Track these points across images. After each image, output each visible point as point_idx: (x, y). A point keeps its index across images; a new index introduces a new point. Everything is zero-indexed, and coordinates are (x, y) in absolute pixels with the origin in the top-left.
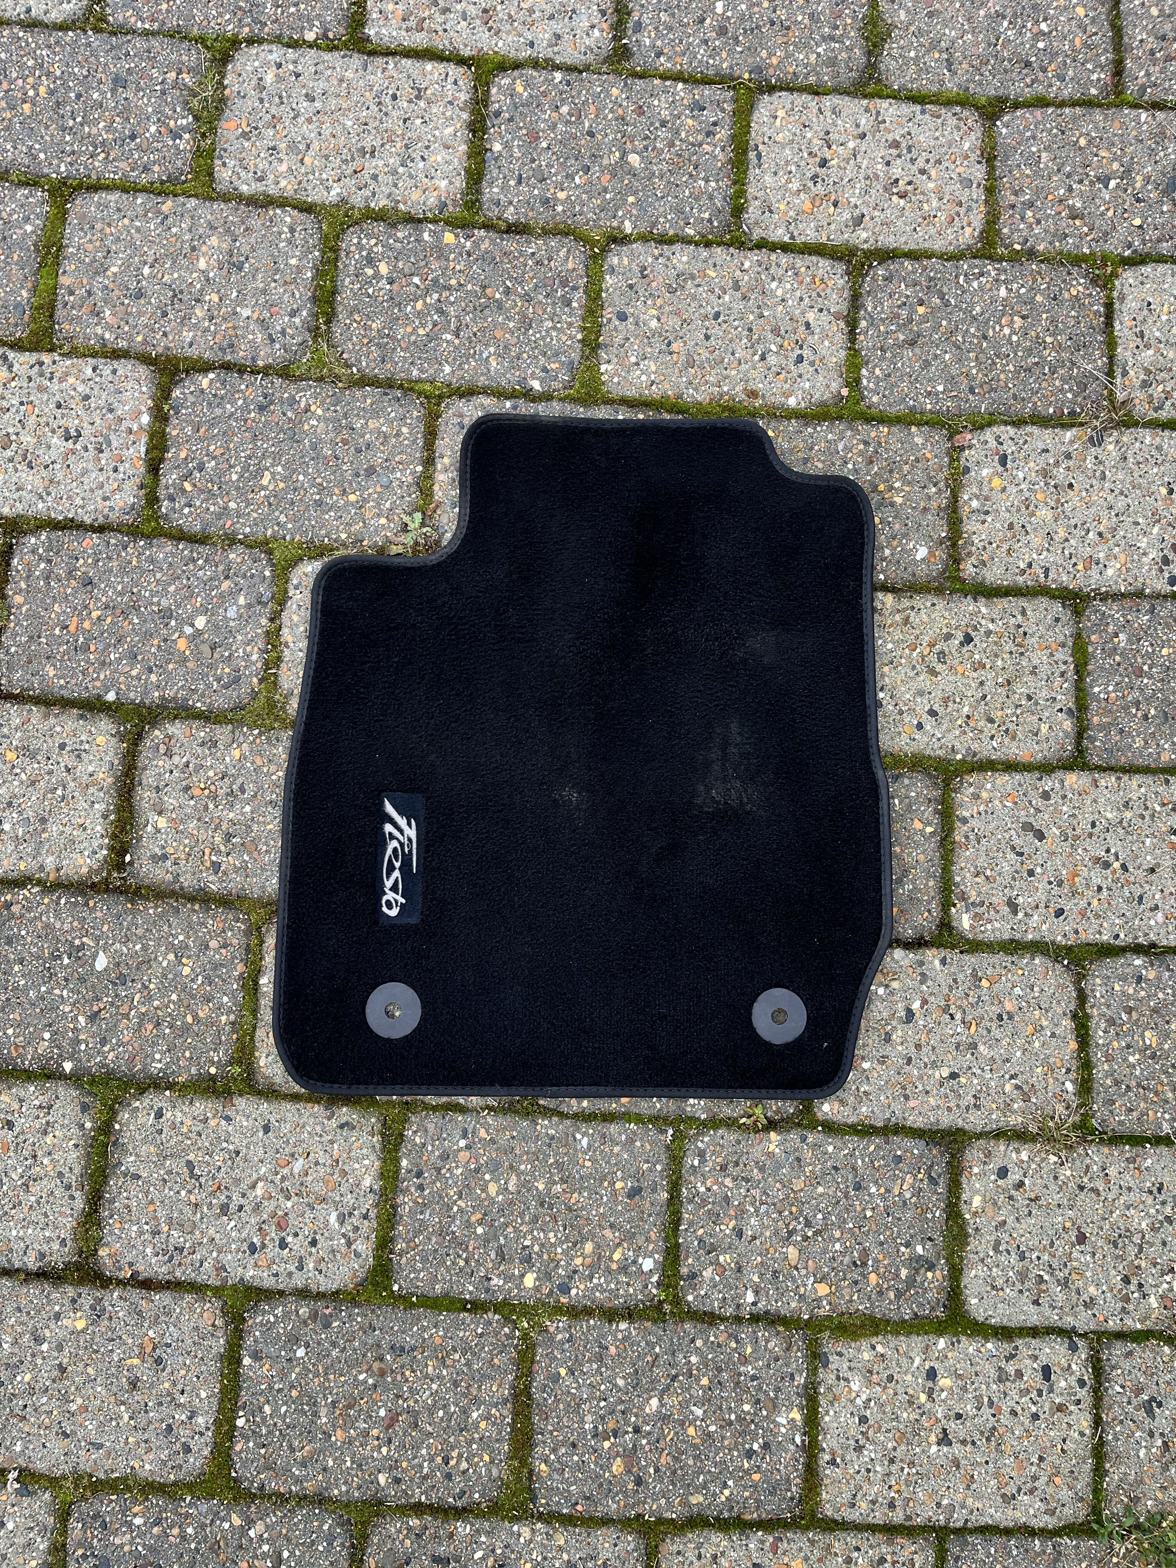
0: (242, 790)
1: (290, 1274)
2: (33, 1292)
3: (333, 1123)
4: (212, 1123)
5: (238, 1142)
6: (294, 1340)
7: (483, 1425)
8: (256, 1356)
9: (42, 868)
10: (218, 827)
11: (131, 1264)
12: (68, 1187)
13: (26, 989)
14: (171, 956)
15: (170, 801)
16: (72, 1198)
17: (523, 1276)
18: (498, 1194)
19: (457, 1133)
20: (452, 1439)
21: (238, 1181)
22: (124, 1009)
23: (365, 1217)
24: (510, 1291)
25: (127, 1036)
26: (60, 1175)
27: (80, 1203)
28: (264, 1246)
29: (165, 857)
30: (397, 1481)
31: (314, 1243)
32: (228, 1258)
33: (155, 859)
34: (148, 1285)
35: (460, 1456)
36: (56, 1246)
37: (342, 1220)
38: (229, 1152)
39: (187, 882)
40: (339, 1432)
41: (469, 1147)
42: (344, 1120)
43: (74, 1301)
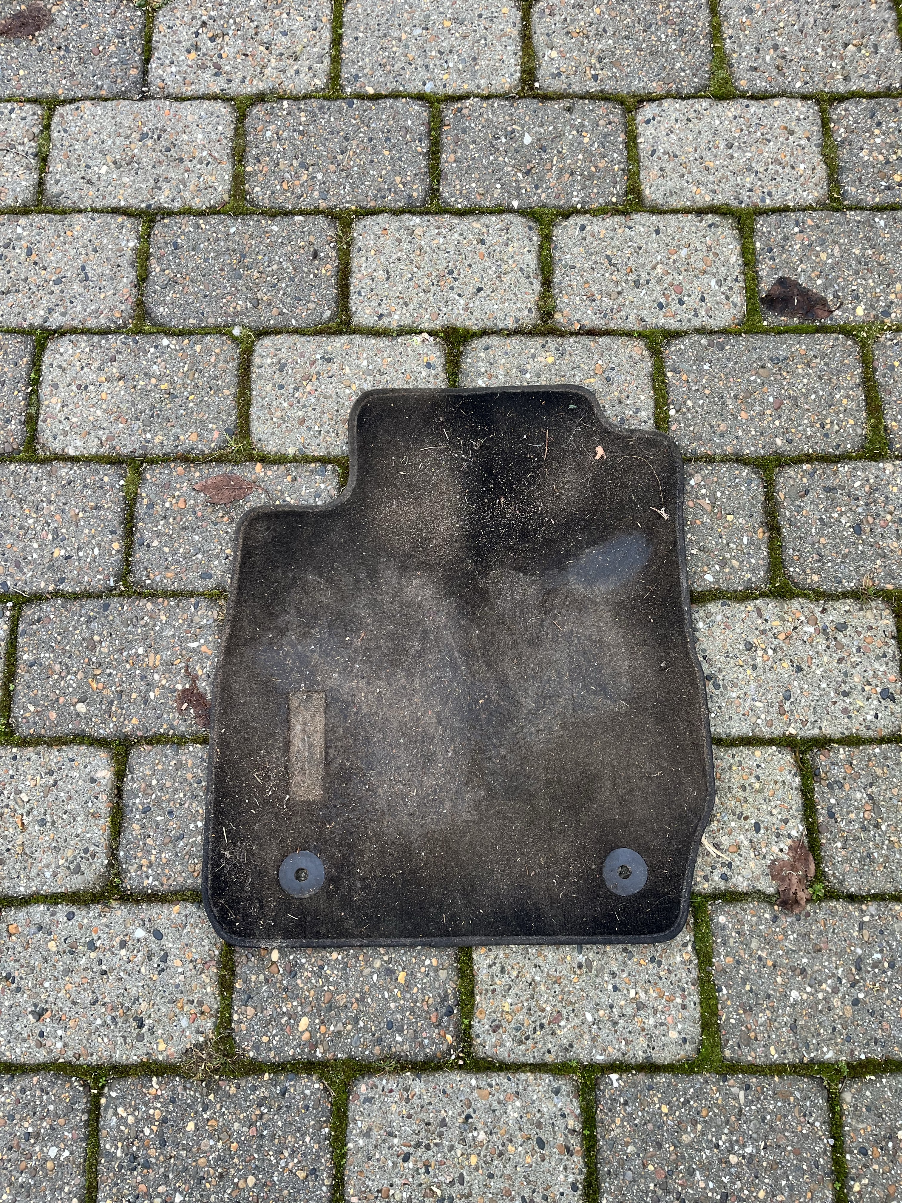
0: (605, 30)
1: (689, 320)
2: (515, 342)
3: (704, 224)
4: (620, 231)
5: (639, 241)
6: (700, 359)
7: (845, 401)
8: (674, 371)
9: (478, 87)
10: (592, 53)
11: (579, 321)
12: (528, 277)
13: (480, 159)
14: (574, 132)
15: (558, 41)
16: (531, 283)
17: (854, 308)
18: (828, 258)
19: (792, 223)
20: (824, 412)
21: (643, 265)
22: (548, 166)
23: (736, 280)
24: (848, 318)
25: (553, 182)
26: (521, 270)
27: (537, 286)
28: (668, 304)
29: (559, 74)
30: (790, 442)
31: (703, 299)
32: (644, 313)
33: (554, 76)
34: (592, 333)
35: (832, 422)
36: (526, 313)
37: (719, 283)
38: (634, 248)
39: (576, 88)
40: (743, 413)
41: (801, 232)
42: (710, 222)
43: (543, 346)
